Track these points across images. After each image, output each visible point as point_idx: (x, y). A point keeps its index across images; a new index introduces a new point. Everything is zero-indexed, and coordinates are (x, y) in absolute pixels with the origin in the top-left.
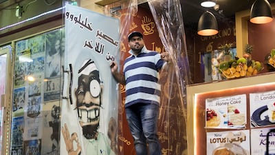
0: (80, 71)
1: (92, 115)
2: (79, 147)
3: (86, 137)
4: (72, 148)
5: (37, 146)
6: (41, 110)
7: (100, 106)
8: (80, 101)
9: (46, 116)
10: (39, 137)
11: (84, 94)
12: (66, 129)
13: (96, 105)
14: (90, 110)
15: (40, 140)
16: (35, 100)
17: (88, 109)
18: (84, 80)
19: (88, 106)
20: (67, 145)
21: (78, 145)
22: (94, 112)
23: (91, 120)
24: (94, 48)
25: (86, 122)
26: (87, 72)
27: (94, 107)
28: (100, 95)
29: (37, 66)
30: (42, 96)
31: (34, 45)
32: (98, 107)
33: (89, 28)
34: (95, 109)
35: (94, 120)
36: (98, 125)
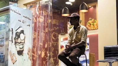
0: (16, 31)
1: (21, 47)
2: (16, 58)
3: (18, 55)
4: (13, 59)
5: (3, 58)
6: (5, 44)
7: (24, 43)
8: (16, 42)
9: (6, 46)
10: (4, 54)
11: (18, 39)
12: (11, 52)
13: (23, 43)
14: (20, 45)
15: (4, 55)
16: (2, 40)
17: (19, 44)
18: (18, 34)
19: (19, 43)
20: (11, 58)
21: (15, 58)
22: (22, 45)
23: (21, 48)
24: (22, 22)
25: (18, 49)
26: (19, 31)
27: (22, 43)
28: (24, 39)
29: (3, 27)
30: (5, 39)
31: (2, 19)
32: (23, 44)
33: (20, 14)
34: (22, 44)
35: (22, 48)
36: (23, 50)
